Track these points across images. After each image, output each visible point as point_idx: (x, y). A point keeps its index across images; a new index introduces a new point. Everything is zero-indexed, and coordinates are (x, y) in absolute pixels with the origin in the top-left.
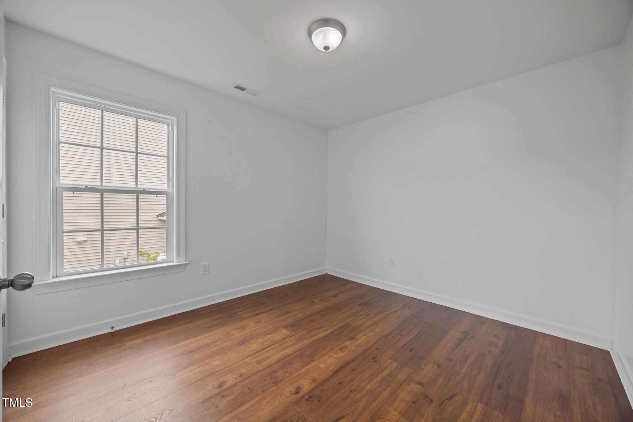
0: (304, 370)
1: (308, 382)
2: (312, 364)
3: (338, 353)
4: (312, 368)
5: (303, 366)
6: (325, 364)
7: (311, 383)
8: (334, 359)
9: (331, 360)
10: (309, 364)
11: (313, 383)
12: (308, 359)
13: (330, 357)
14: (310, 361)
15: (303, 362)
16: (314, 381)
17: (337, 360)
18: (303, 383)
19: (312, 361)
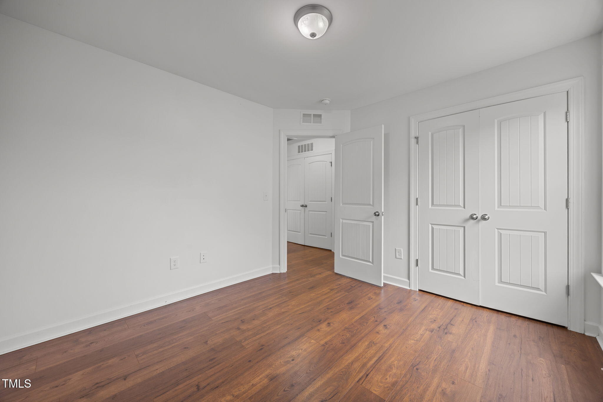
0: (329, 338)
1: (323, 329)
2: (322, 342)
3: (297, 355)
4: (322, 339)
5: (330, 341)
6: (311, 343)
7: (321, 328)
8: (301, 348)
9: (305, 347)
10: (326, 343)
11: (319, 329)
12: (328, 348)
13: (305, 350)
14: (325, 346)
15: (332, 345)
16: (319, 330)
17: (299, 346)
18: (326, 329)
19: (323, 345)
